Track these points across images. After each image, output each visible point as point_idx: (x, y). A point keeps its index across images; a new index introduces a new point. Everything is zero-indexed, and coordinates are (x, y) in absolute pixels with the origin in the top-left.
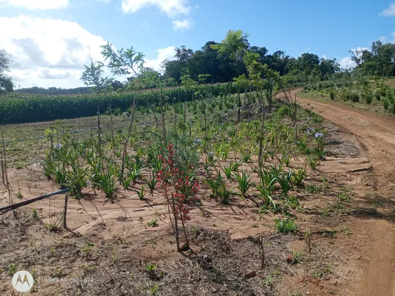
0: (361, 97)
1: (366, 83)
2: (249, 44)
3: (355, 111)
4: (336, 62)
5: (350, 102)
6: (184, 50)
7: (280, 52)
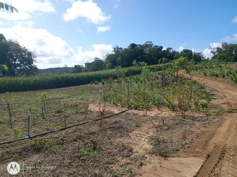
0: (219, 75)
1: (220, 67)
2: (153, 44)
3: (218, 82)
4: (202, 54)
5: (214, 77)
6: (118, 48)
7: (170, 49)
